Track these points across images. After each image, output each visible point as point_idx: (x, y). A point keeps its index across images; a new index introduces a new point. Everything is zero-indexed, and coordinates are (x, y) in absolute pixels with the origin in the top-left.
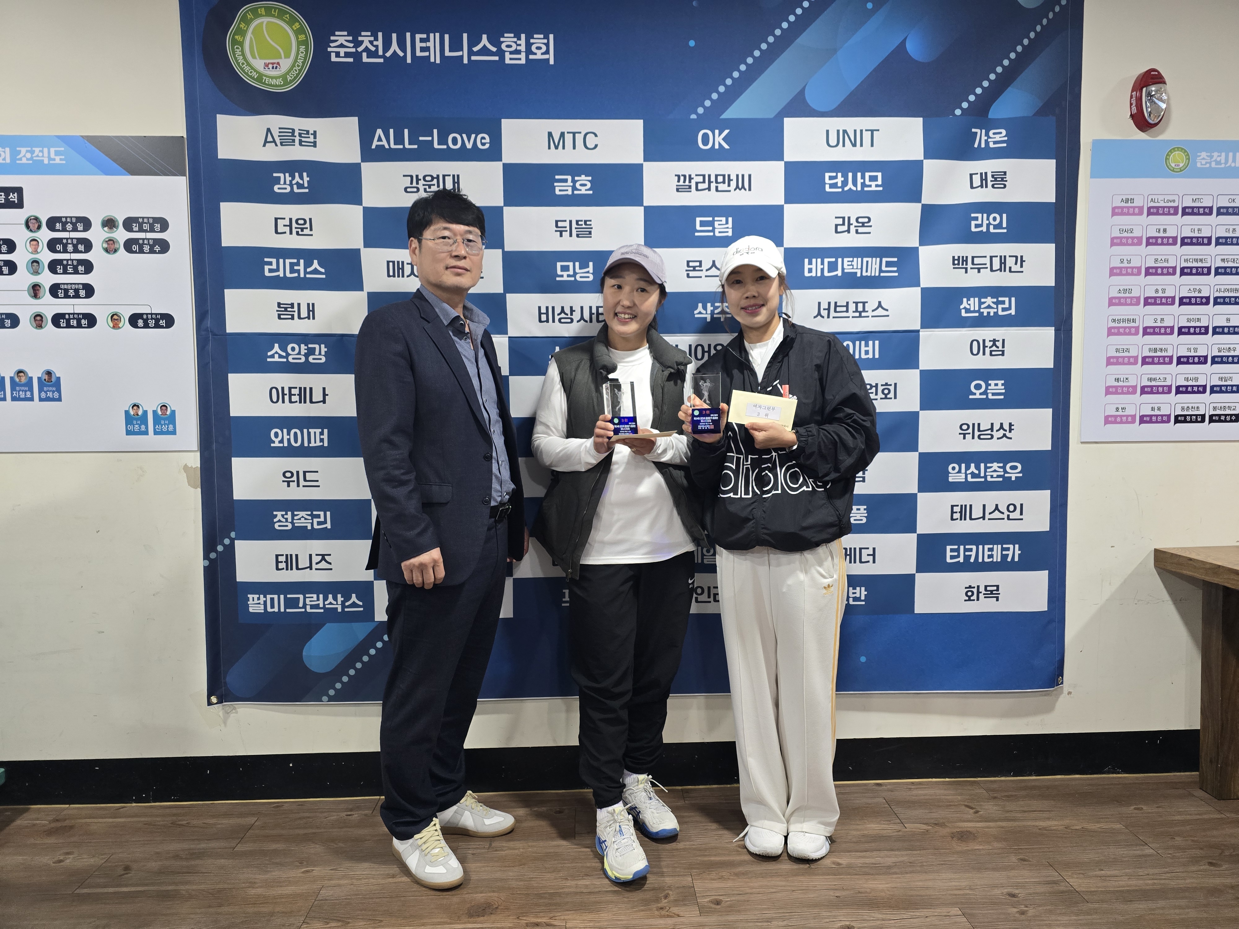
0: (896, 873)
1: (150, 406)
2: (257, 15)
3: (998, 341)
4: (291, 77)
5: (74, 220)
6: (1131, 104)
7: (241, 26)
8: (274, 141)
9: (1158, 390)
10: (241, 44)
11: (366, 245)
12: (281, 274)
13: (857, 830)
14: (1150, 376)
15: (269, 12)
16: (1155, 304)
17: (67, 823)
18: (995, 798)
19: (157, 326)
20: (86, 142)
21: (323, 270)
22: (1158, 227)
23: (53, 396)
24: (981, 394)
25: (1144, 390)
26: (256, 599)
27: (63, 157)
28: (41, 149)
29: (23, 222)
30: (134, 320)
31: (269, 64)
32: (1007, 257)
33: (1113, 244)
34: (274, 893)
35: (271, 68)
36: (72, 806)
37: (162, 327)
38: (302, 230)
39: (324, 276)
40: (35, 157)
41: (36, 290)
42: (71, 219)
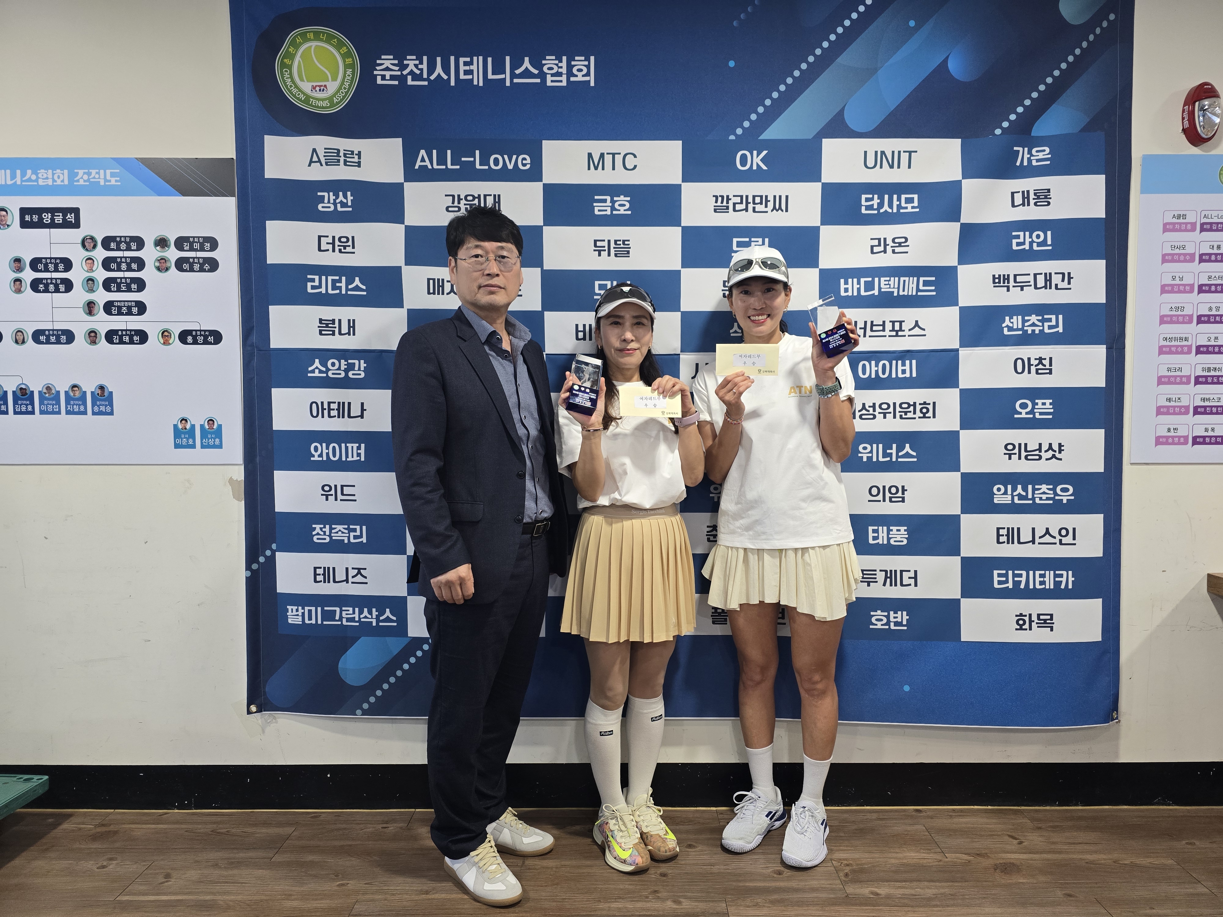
0: (937, 906)
1: (198, 420)
2: (306, 40)
3: (1045, 359)
4: (338, 99)
5: (128, 240)
6: (1183, 119)
7: (290, 50)
8: (320, 161)
9: (1212, 410)
10: (290, 67)
11: (407, 264)
12: (324, 292)
13: (896, 858)
14: (1203, 396)
15: (317, 37)
16: (1208, 322)
17: (112, 828)
18: (1040, 828)
19: (206, 342)
20: (141, 164)
21: (364, 287)
22: (1212, 243)
23: (106, 410)
24: (1027, 413)
25: (1197, 411)
26: (294, 610)
27: (118, 179)
28: (98, 171)
29: (80, 241)
30: (184, 336)
31: (316, 86)
32: (1053, 275)
33: (1164, 261)
34: (309, 906)
35: (318, 90)
36: (116, 810)
37: (210, 343)
38: (345, 247)
39: (365, 293)
40: (92, 178)
41: (91, 308)
42: (125, 239)
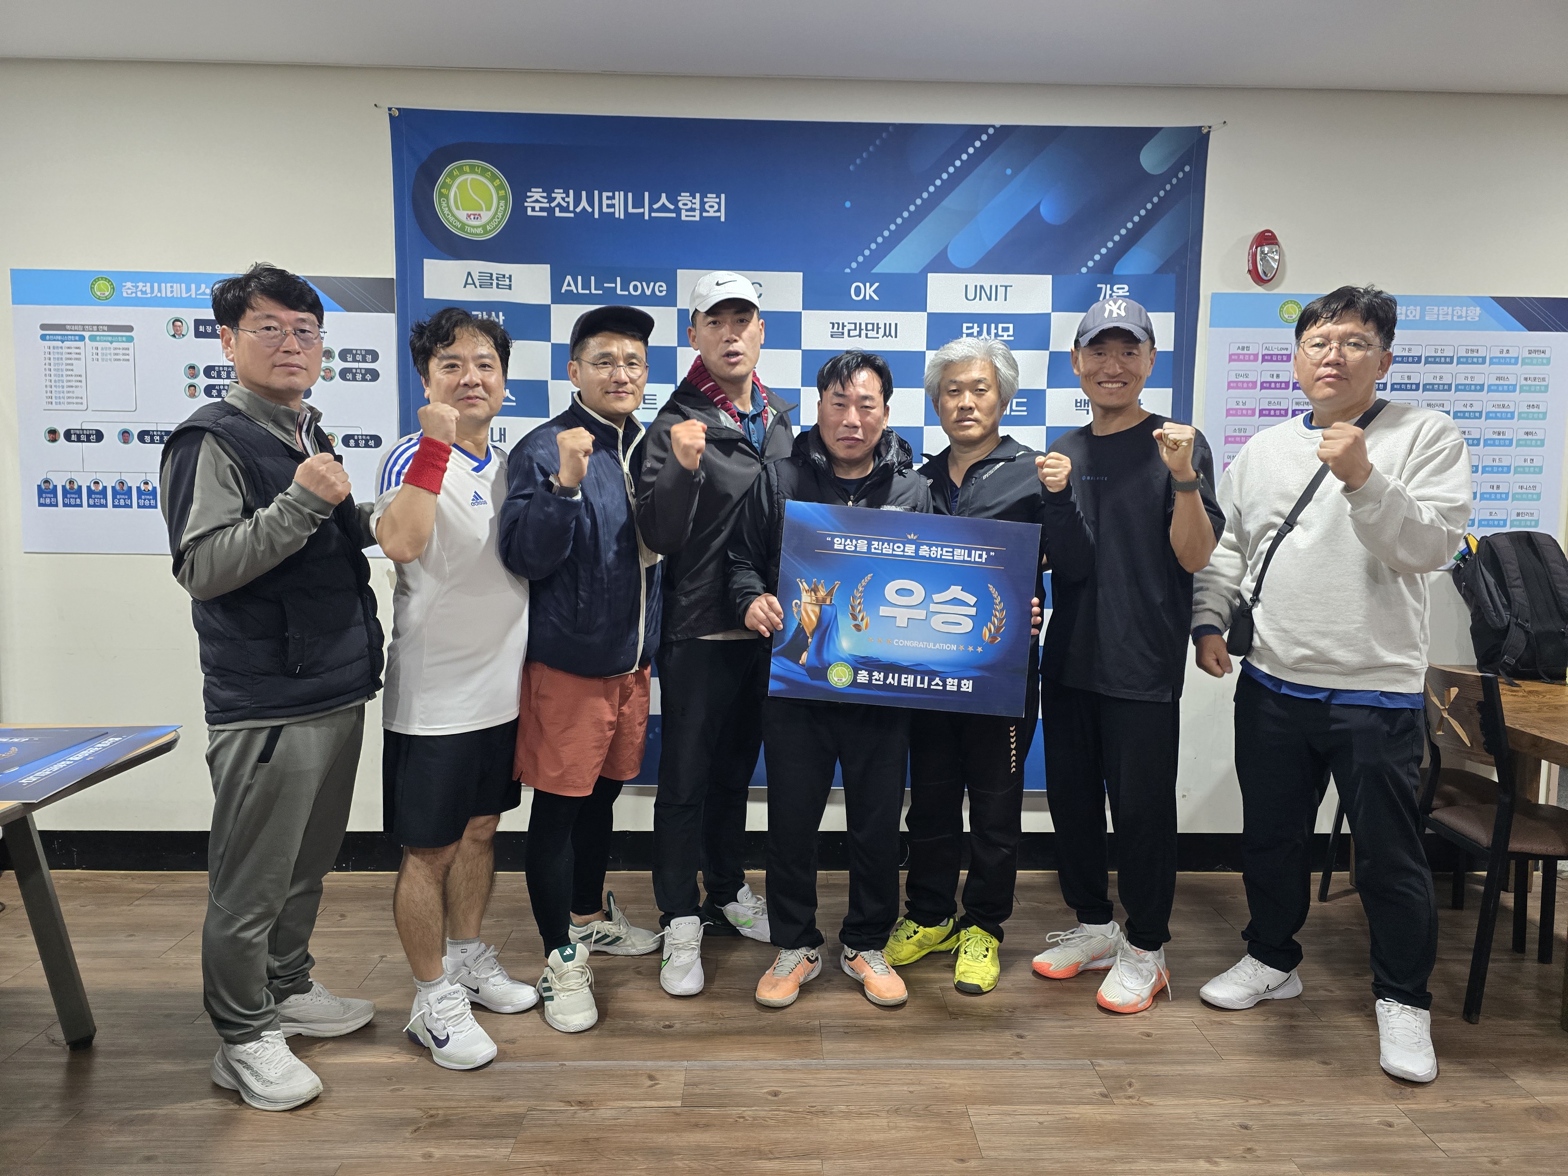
2: (462, 172)
4: (491, 228)
6: (1249, 261)
7: (447, 181)
8: (474, 284)
10: (447, 197)
11: (552, 379)
15: (472, 168)
21: (514, 399)
22: (1272, 373)
30: (346, 440)
31: (471, 215)
33: (1229, 387)
35: (472, 219)
37: (371, 447)
39: (514, 404)
